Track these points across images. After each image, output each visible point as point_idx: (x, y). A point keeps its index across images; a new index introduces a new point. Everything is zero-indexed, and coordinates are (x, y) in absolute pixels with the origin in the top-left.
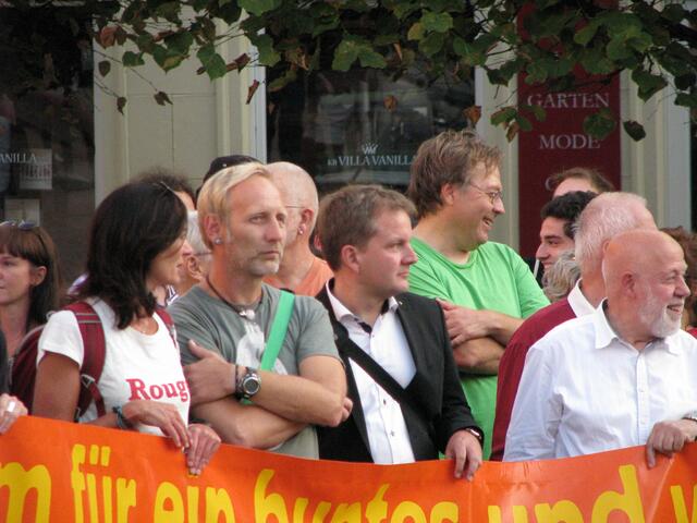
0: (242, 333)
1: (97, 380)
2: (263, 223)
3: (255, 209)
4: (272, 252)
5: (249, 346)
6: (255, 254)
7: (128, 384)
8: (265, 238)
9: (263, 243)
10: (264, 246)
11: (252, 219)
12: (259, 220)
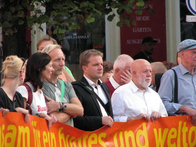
0: (55, 91)
1: (30, 105)
2: (58, 61)
3: (56, 58)
4: (61, 69)
5: (57, 94)
6: (57, 70)
7: (38, 107)
8: (59, 65)
9: (59, 66)
10: (59, 67)
11: (55, 60)
12: (58, 60)
